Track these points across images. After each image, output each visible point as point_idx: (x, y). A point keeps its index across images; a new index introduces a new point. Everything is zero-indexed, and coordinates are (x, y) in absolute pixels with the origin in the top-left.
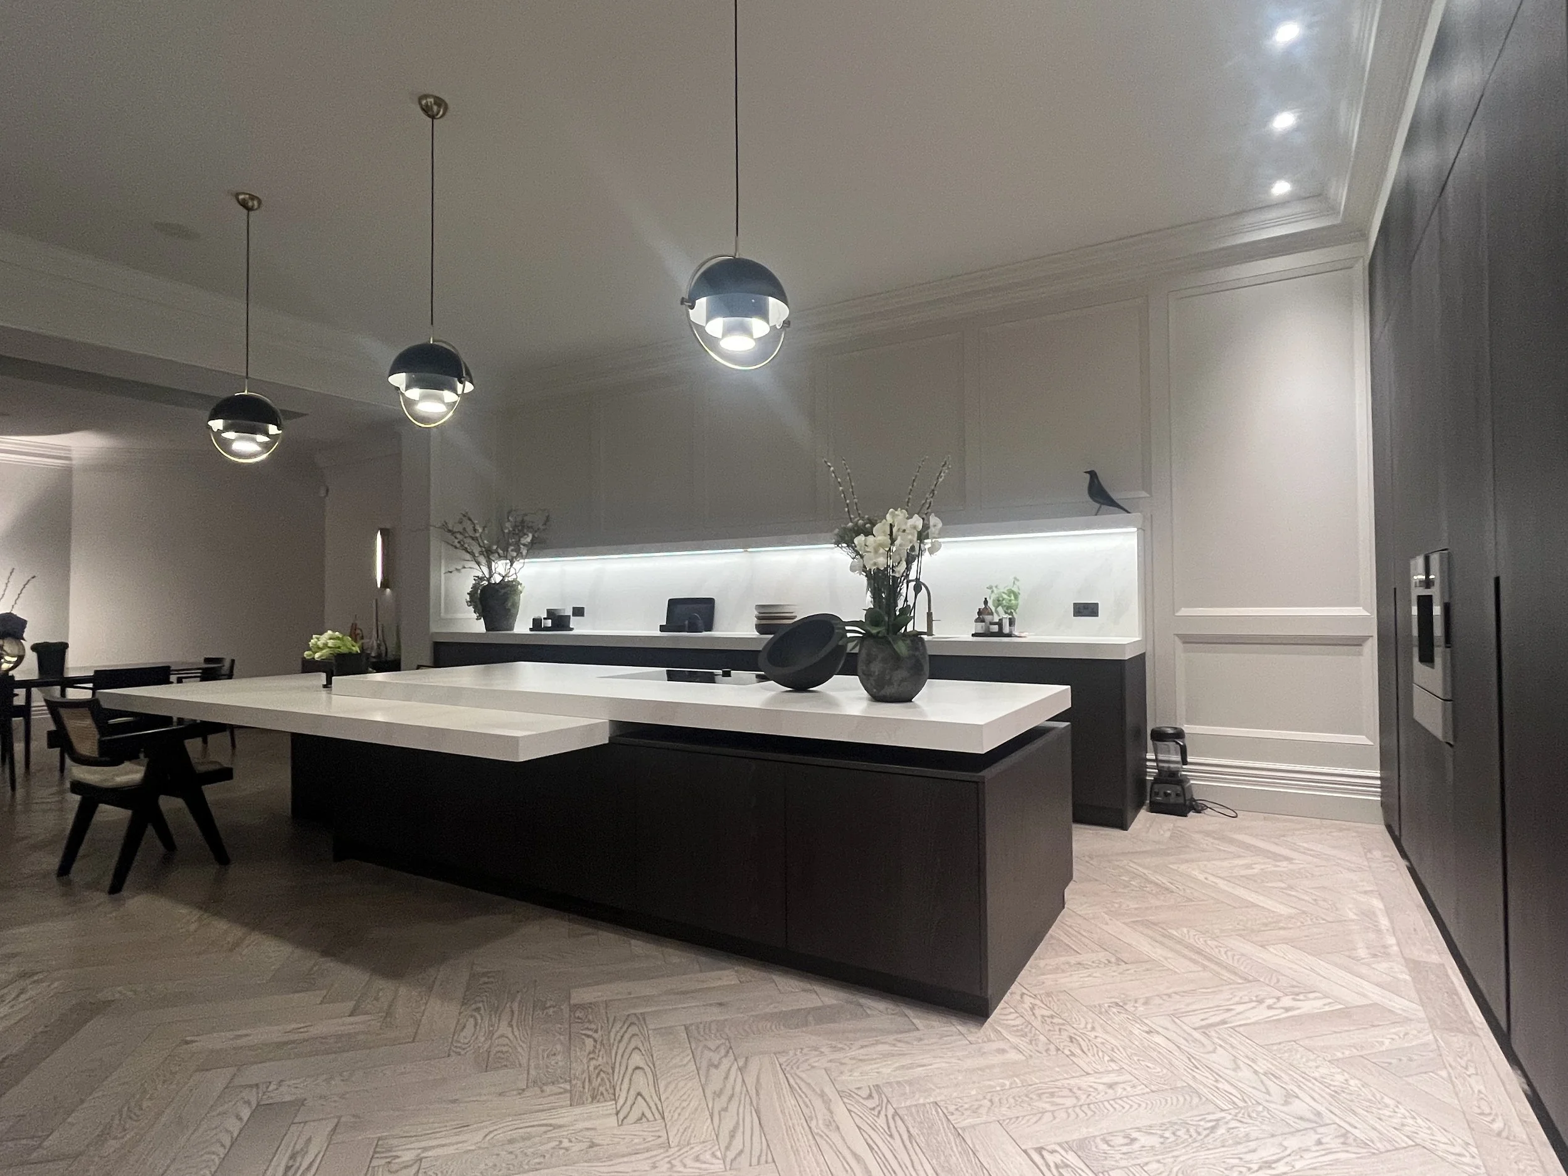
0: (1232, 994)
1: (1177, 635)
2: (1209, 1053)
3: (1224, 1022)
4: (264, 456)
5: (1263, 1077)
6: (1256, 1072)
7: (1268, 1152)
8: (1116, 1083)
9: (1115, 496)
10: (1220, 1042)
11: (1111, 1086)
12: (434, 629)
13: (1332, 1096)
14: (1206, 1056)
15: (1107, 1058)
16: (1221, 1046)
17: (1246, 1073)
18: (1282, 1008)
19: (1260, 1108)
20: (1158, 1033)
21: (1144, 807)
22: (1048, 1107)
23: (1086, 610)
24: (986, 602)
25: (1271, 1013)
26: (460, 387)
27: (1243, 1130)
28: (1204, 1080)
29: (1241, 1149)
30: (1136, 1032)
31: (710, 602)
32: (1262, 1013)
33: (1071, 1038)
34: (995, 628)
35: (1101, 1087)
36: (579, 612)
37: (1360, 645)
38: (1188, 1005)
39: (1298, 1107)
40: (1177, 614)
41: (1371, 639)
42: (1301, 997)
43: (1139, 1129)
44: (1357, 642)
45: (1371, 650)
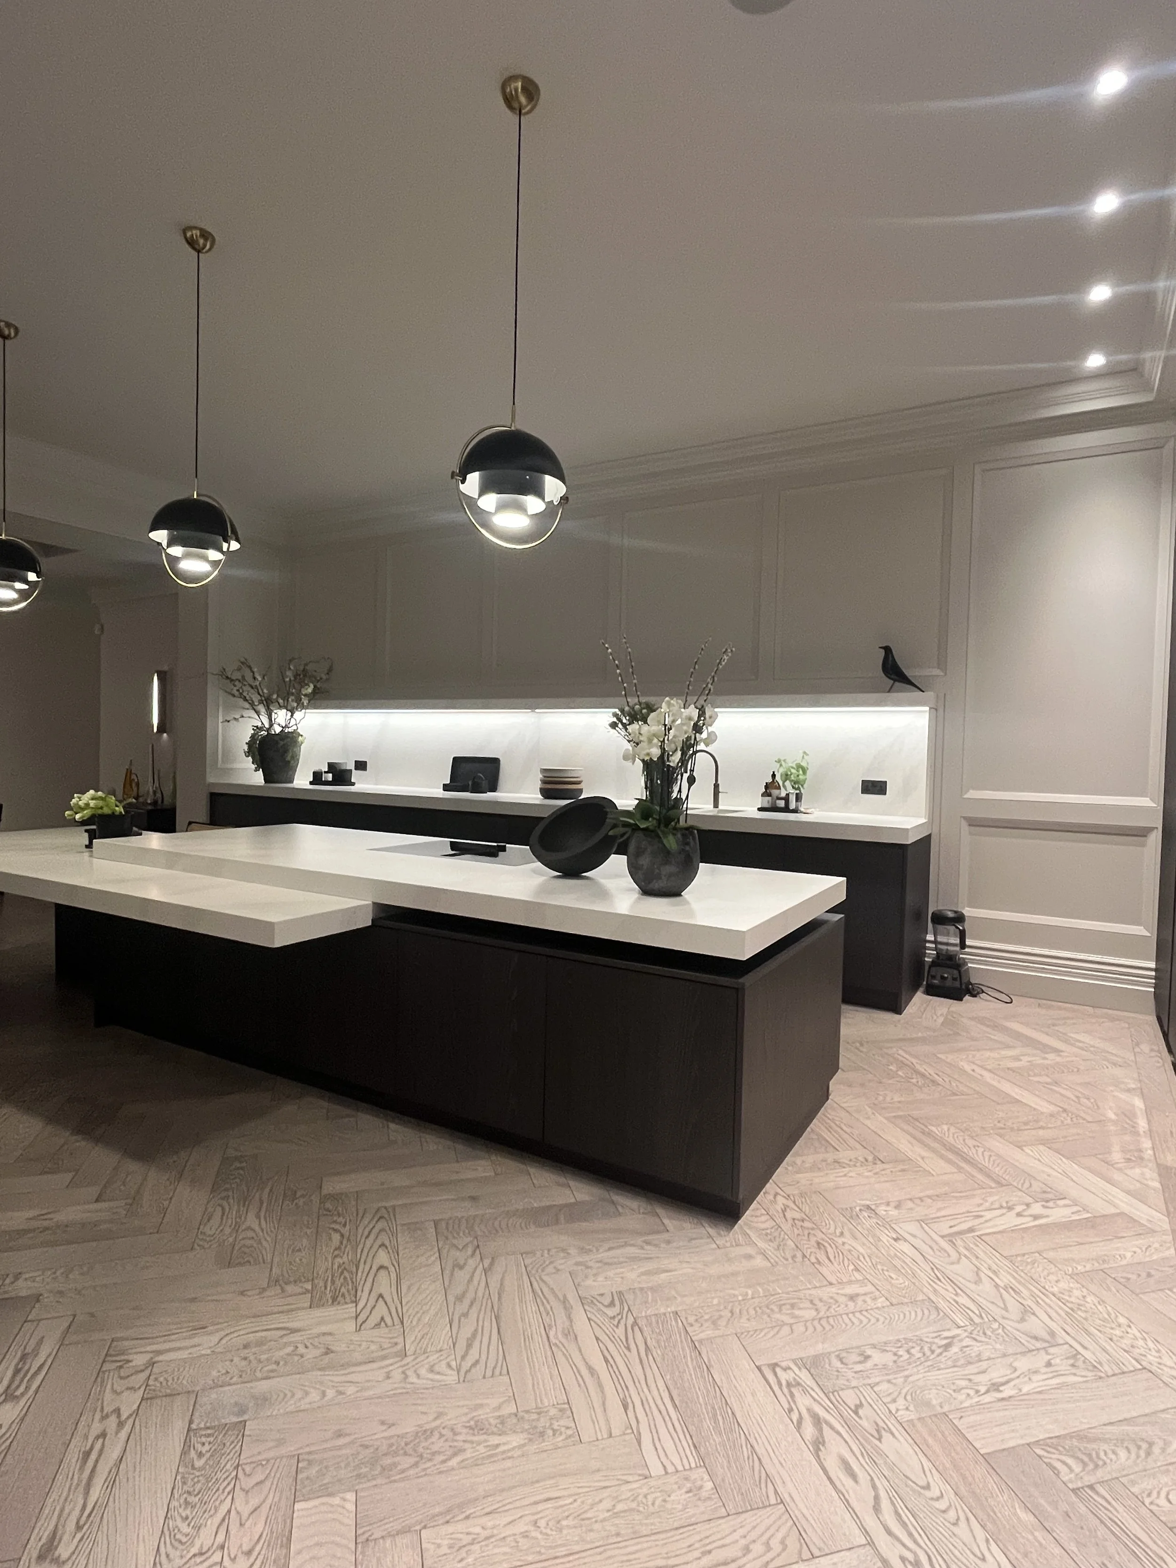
0: (983, 1199)
1: (965, 818)
2: (952, 1263)
3: (971, 1230)
4: (23, 605)
5: (1002, 1291)
6: (997, 1286)
7: (997, 1374)
8: (857, 1295)
9: (908, 673)
10: (966, 1253)
11: (852, 1298)
12: (211, 779)
13: (1067, 1313)
14: (948, 1267)
15: (851, 1267)
16: (965, 1256)
17: (987, 1286)
18: (1031, 1216)
19: (995, 1326)
20: (906, 1240)
21: (921, 989)
22: (787, 1319)
23: (874, 788)
24: (774, 776)
25: (1020, 1220)
26: (225, 546)
27: (977, 1348)
28: (943, 1292)
29: (972, 1369)
30: (884, 1239)
31: (495, 762)
32: (1010, 1220)
33: (818, 1244)
34: (781, 803)
35: (842, 1299)
36: (361, 766)
37: (1145, 836)
38: (939, 1210)
39: (1034, 1325)
40: (965, 796)
41: (1155, 831)
42: (1051, 1204)
43: (874, 1346)
44: (1142, 833)
45: (1155, 840)
